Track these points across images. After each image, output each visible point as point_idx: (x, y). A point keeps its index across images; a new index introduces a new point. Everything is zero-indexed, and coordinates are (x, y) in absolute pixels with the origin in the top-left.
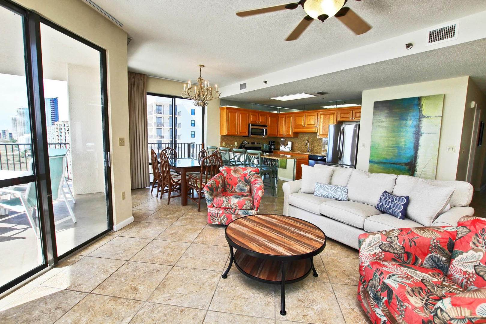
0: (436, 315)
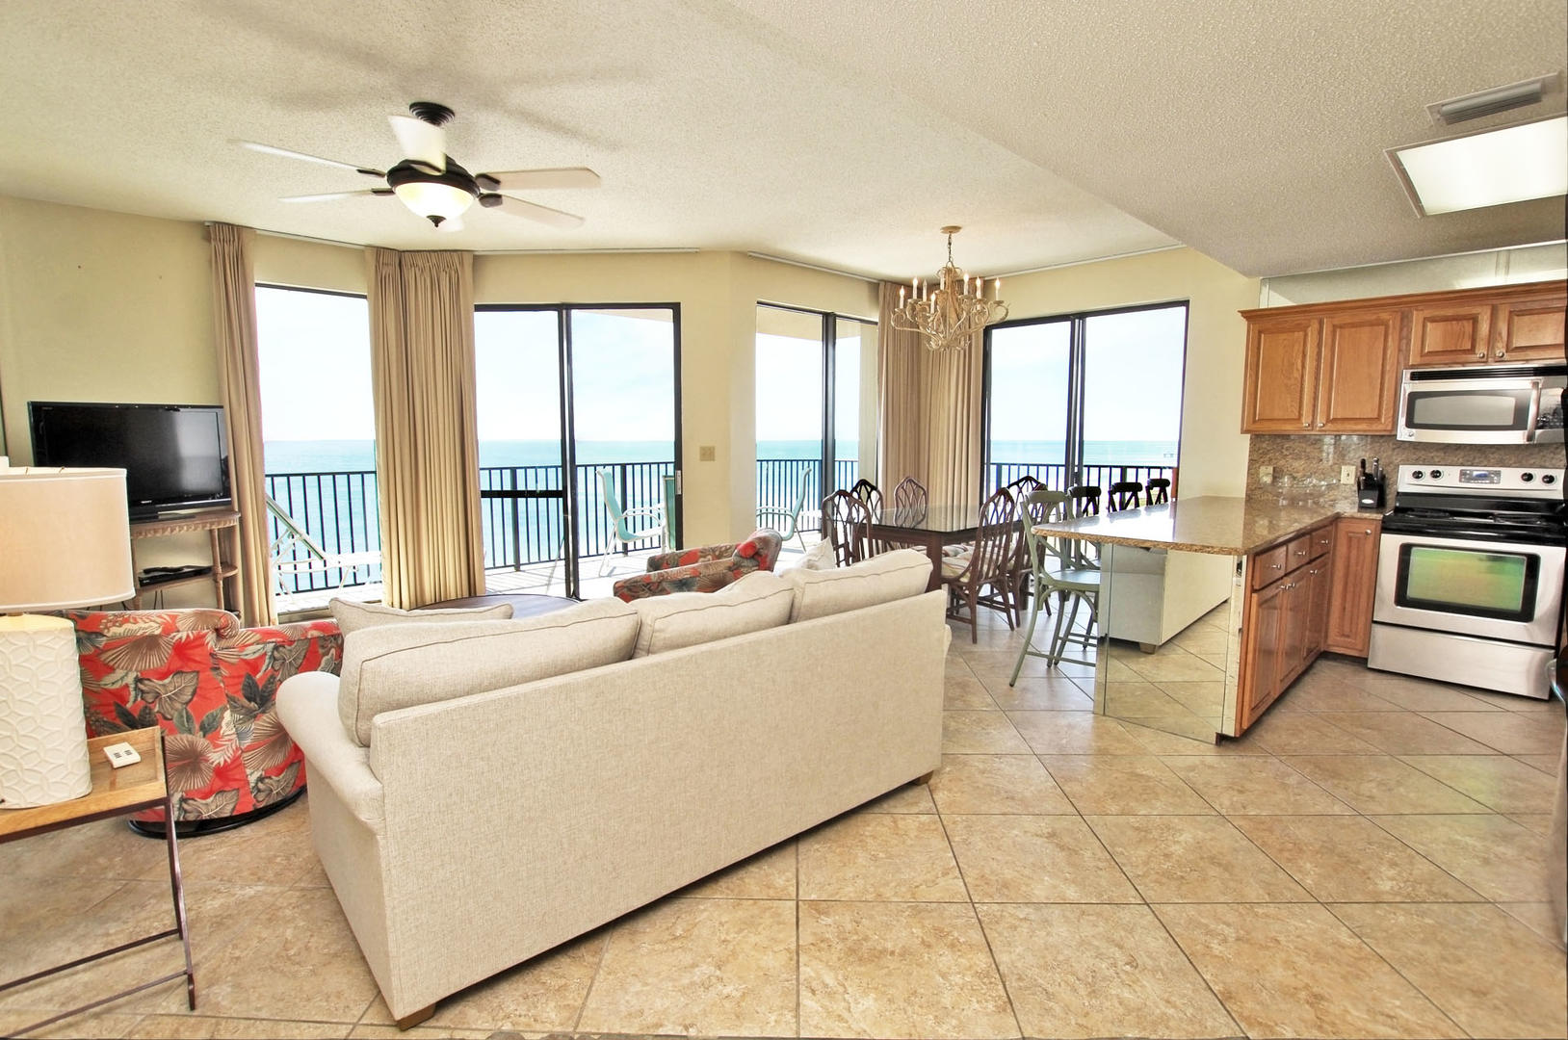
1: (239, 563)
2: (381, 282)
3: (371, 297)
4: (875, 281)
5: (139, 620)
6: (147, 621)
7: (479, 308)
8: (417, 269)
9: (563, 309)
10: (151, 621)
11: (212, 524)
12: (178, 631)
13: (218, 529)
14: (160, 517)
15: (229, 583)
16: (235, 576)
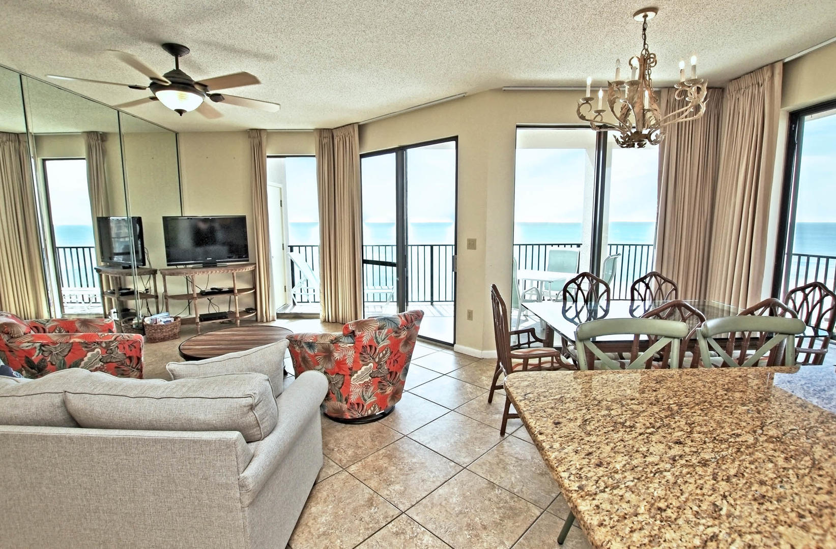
0: (43, 351)
2: (322, 147)
3: (317, 156)
9: (400, 150)
13: (236, 273)
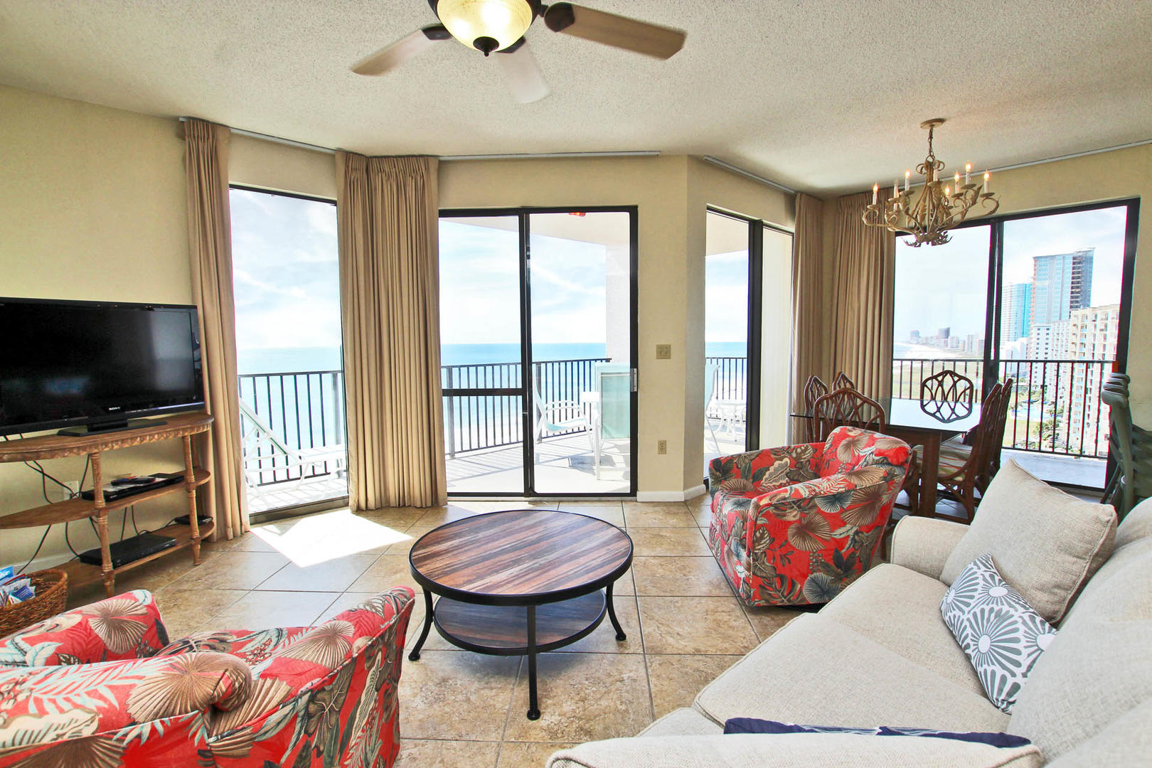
1: (211, 469)
2: (349, 186)
3: (340, 203)
4: (793, 192)
5: (48, 706)
6: (66, 706)
7: (445, 213)
8: (384, 175)
9: (523, 213)
10: (76, 706)
11: (184, 430)
12: (134, 723)
13: (191, 436)
14: (130, 425)
15: (203, 492)
16: (208, 484)
